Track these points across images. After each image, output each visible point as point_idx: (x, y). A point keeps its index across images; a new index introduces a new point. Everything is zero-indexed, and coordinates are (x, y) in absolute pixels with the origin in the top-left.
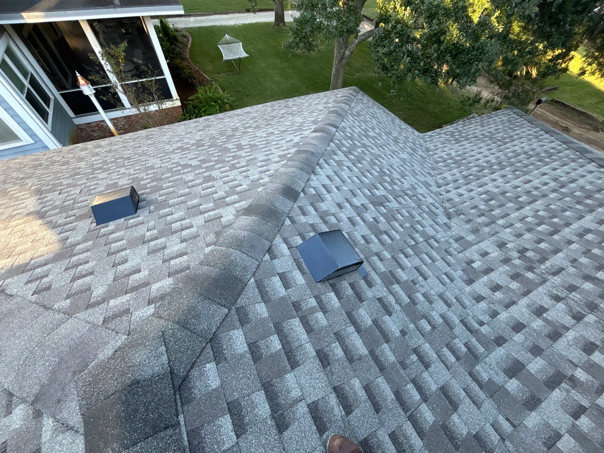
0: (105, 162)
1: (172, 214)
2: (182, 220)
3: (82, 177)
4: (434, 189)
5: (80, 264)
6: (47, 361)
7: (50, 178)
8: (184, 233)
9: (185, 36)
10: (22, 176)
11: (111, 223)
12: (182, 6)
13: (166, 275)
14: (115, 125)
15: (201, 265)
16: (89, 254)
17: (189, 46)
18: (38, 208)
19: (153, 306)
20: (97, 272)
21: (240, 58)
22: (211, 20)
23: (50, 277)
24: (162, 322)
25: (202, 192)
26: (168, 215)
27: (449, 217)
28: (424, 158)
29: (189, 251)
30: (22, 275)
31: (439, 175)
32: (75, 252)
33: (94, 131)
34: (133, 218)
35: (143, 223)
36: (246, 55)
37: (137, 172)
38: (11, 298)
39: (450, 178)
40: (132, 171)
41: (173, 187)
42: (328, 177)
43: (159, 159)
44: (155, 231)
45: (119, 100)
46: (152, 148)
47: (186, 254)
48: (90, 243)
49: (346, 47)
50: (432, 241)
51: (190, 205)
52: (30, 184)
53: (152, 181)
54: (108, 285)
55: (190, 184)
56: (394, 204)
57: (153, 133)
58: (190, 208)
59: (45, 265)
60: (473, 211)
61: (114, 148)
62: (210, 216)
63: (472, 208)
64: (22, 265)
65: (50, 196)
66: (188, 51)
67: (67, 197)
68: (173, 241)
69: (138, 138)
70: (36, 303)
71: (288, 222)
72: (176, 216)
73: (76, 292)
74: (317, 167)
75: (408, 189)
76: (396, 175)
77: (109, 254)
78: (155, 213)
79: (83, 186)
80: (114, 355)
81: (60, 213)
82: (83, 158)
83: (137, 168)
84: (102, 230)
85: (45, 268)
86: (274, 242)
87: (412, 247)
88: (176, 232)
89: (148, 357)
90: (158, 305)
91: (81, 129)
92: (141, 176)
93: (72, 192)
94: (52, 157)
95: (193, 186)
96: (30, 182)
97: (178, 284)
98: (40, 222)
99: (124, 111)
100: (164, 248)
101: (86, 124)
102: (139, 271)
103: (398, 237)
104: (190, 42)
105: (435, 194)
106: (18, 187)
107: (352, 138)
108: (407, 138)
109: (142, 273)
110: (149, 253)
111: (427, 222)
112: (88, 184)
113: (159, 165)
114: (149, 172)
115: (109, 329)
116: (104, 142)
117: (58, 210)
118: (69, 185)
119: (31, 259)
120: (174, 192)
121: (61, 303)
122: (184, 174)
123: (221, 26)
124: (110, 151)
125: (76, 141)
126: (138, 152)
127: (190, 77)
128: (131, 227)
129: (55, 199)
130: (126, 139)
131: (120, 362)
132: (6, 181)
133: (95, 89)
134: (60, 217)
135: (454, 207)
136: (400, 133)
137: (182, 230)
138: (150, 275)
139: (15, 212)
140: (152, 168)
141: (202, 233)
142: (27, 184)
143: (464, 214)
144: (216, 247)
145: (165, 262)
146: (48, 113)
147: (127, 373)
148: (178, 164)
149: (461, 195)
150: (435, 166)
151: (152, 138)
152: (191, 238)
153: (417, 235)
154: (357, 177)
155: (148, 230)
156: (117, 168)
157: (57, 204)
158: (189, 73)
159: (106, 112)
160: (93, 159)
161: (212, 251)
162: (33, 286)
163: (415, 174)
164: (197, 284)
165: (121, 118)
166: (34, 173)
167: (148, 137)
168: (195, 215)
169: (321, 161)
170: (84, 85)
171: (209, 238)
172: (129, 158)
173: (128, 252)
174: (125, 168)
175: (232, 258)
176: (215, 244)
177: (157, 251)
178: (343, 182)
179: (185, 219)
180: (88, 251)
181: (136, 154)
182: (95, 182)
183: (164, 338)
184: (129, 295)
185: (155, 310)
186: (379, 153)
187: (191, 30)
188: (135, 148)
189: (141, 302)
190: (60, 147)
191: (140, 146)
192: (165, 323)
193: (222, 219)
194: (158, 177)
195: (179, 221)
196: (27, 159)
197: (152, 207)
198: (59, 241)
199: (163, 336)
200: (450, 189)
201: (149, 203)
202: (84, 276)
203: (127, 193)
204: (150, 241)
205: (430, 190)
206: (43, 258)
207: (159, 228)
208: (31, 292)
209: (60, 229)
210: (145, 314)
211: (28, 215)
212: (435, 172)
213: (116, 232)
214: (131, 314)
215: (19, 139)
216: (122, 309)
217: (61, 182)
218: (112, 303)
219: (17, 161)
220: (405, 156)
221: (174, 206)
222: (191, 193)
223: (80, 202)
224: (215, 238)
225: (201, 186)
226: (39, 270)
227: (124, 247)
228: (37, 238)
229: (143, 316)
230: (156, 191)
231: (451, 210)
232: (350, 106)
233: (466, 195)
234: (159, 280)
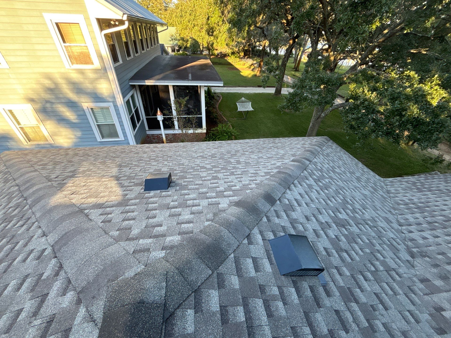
0: (157, 157)
1: (189, 195)
2: (194, 200)
3: (143, 162)
4: (396, 226)
5: (130, 212)
6: (97, 266)
7: (127, 159)
8: (194, 208)
9: (219, 97)
10: (114, 156)
11: (152, 192)
12: (223, 82)
13: (177, 233)
14: (166, 137)
15: (201, 232)
16: (135, 207)
17: (220, 101)
18: (117, 174)
19: (164, 251)
20: (137, 219)
21: (248, 111)
22: (235, 90)
23: (113, 215)
24: (168, 264)
25: (210, 185)
26: (187, 195)
27: (413, 255)
28: (384, 198)
29: (195, 221)
30: (99, 209)
31: (400, 215)
32: (129, 204)
33: (154, 139)
34: (165, 192)
35: (170, 196)
36: (253, 110)
37: (174, 165)
38: (90, 221)
39: (412, 220)
40: (171, 164)
41: (193, 178)
42: (300, 194)
43: (188, 160)
44: (176, 203)
45: (173, 124)
46: (185, 153)
47: (192, 222)
48: (138, 201)
49: (322, 112)
50: (393, 273)
51: (201, 191)
52: (117, 161)
53: (181, 172)
54: (141, 229)
55: (203, 178)
56: (355, 229)
57: (188, 145)
58: (200, 194)
59: (112, 207)
60: (440, 257)
61: (164, 149)
62: (212, 201)
63: (439, 254)
64: (101, 204)
65: (124, 169)
66: (218, 104)
67: (133, 171)
68: (186, 212)
69: (178, 146)
70: (101, 228)
71: (265, 219)
72: (191, 196)
73: (123, 228)
74: (292, 185)
75: (369, 220)
77: (146, 210)
78: (179, 192)
79: (143, 167)
80: (135, 277)
81: (127, 179)
82: (146, 152)
83: (174, 163)
84: (146, 195)
85: (112, 209)
86: (253, 232)
87: (371, 272)
88: (189, 206)
89: (154, 287)
90: (168, 251)
91: (149, 137)
92: (175, 168)
93: (136, 169)
94: (131, 149)
95: (205, 180)
96: (117, 159)
97: (183, 241)
98: (116, 182)
99: (174, 131)
100: (180, 215)
101: (152, 135)
102: (161, 225)
103: (358, 258)
104: (221, 100)
105: (397, 231)
106: (111, 161)
107: (321, 171)
108: (368, 179)
109: (163, 227)
110: (169, 216)
111: (389, 254)
112: (145, 167)
113: (187, 164)
114: (181, 167)
115: (136, 258)
116: (159, 145)
117: (126, 178)
118: (135, 165)
119: (106, 202)
120: (193, 181)
121: (114, 232)
122: (201, 172)
123: (241, 93)
124: (161, 151)
125: (144, 142)
126: (176, 154)
127: (216, 118)
128: (163, 197)
129: (127, 171)
130: (171, 146)
131: (137, 283)
132: (106, 157)
134: (126, 182)
135: (418, 248)
136: (362, 175)
137: (193, 206)
138: (167, 230)
139: (106, 174)
140: (183, 164)
141: (205, 212)
142: (116, 160)
143: (428, 257)
144: (212, 223)
145: (178, 224)
146: (137, 126)
147: (139, 293)
148: (198, 165)
149: (424, 238)
150: (396, 206)
151: (186, 148)
152: (197, 213)
153: (377, 263)
154: (323, 199)
155: (172, 201)
156: (163, 161)
157: (127, 174)
158: (216, 115)
159: (164, 130)
160: (152, 153)
161: (209, 225)
162: (103, 217)
163: (375, 209)
164: (196, 245)
165: (170, 134)
166: (120, 156)
167: (184, 147)
168: (203, 198)
169: (296, 182)
170: (159, 115)
171: (209, 216)
172: (171, 157)
173: (157, 211)
174: (167, 162)
175: (222, 234)
176: (212, 221)
177: (175, 216)
178: (312, 201)
179: (196, 199)
180: (135, 205)
181: (175, 155)
182: (149, 166)
183: (167, 277)
184: (152, 239)
185: (165, 255)
186: (343, 185)
187: (222, 94)
188: (175, 151)
189: (158, 247)
190: (135, 144)
191: (178, 151)
192: (170, 266)
193: (219, 205)
194: (185, 170)
195: (192, 200)
196: (119, 148)
197: (178, 188)
198: (122, 195)
199: (166, 275)
200: (412, 230)
201: (177, 185)
202: (130, 220)
203: (166, 176)
204: (172, 209)
205: (390, 226)
206: (112, 203)
207: (179, 201)
208: (101, 221)
209: (125, 188)
210: (158, 256)
211: (112, 177)
212: (396, 211)
213: (153, 198)
214: (151, 252)
215: (119, 137)
216: (145, 248)
217: (132, 163)
218: (141, 241)
219: (114, 148)
220: (366, 193)
221: (191, 190)
222: (202, 184)
223: (139, 176)
224: (213, 216)
225: (210, 181)
226: (108, 209)
227: (156, 208)
228: (112, 191)
229: (157, 257)
230: (182, 179)
231: (415, 250)
232: (321, 148)
233: (431, 240)
234: (172, 235)
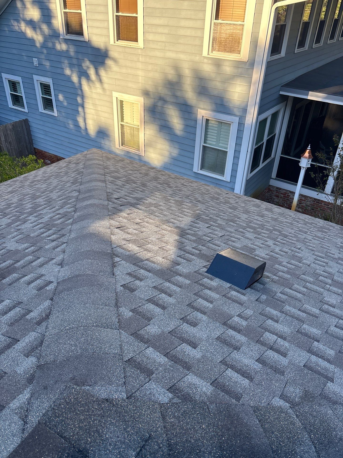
0: (262, 226)
1: (277, 321)
2: (281, 337)
3: (233, 226)
5: (165, 293)
7: (214, 212)
8: (270, 353)
10: (200, 199)
11: (217, 280)
13: (211, 379)
14: (300, 201)
15: (254, 411)
16: (178, 289)
18: (186, 227)
19: (170, 395)
20: (168, 311)
23: (142, 283)
24: (160, 424)
25: (333, 328)
26: (272, 319)
29: (256, 380)
30: (132, 265)
32: (173, 279)
33: (277, 196)
34: (238, 292)
35: (242, 305)
37: (282, 253)
38: (112, 276)
40: (277, 249)
41: (304, 295)
43: (315, 257)
44: (244, 323)
45: (325, 183)
46: (316, 242)
47: (251, 379)
48: (188, 282)
51: (304, 329)
52: (199, 208)
53: (288, 273)
54: (163, 332)
55: (326, 306)
57: (331, 228)
58: (301, 333)
59: (149, 271)
61: (281, 219)
62: (317, 365)
64: (139, 258)
65: (201, 225)
67: (210, 233)
68: (252, 350)
69: (311, 224)
70: (116, 293)
72: (279, 327)
73: (141, 312)
77: (189, 305)
78: (261, 305)
79: (228, 233)
80: (103, 402)
81: (194, 241)
82: (249, 212)
83: (285, 249)
84: (206, 280)
85: (146, 273)
88: (263, 344)
89: (116, 445)
90: (175, 400)
91: (269, 190)
92: (281, 259)
93: (216, 232)
94: (229, 198)
95: (327, 312)
96: (200, 206)
97: (211, 403)
98: (177, 238)
99: (320, 194)
100: (237, 348)
101: (277, 188)
102: (194, 346)
106: (190, 205)
109: (195, 351)
110: (218, 338)
112: (233, 234)
113: (309, 263)
114: (293, 262)
115: (125, 372)
116: (277, 209)
117: (194, 238)
118: (220, 226)
119: (147, 260)
120: (300, 301)
121: (126, 310)
122: (328, 290)
124: (276, 220)
125: (257, 196)
126: (299, 236)
128: (229, 298)
129: (201, 229)
130: (299, 218)
131: (99, 415)
132: (189, 196)
133: (311, 165)
134: (191, 244)
137: (271, 348)
138: (199, 360)
139: (172, 220)
140: (300, 260)
141: (289, 375)
142: (197, 207)
144: (290, 411)
145: (223, 364)
146: (259, 166)
147: (90, 434)
148: (331, 276)
151: (326, 233)
152: (271, 367)
155: (239, 316)
156: (268, 237)
157: (199, 233)
159: (302, 187)
160: (256, 217)
161: (281, 410)
162: (129, 279)
164: (229, 429)
165: (311, 198)
166: (208, 202)
167: (321, 229)
168: (300, 346)
170: (306, 158)
171: (292, 389)
172: (286, 236)
173: (205, 318)
174: (274, 242)
176: (293, 405)
177: (227, 345)
179: (285, 339)
180: (180, 287)
181: (296, 236)
182: (239, 237)
183: (144, 445)
184: (167, 359)
185: (167, 404)
188: (300, 231)
189: (167, 379)
190: (242, 194)
191: (306, 233)
192: (162, 429)
193: (329, 384)
194: (297, 273)
195: (276, 335)
196: (213, 189)
197: (264, 297)
198: (173, 262)
199: (146, 441)
201: (265, 291)
202: (157, 305)
203: (255, 266)
204: (230, 328)
206: (153, 264)
207: (250, 323)
208: (123, 283)
209: (182, 253)
210: (157, 395)
211: (177, 227)
213: (213, 291)
214: (150, 380)
215: (224, 174)
216: (149, 366)
217: (217, 220)
218: (150, 351)
219: (208, 188)
221: (286, 314)
222: (317, 317)
223: (213, 244)
224: (301, 398)
225: (337, 320)
226: (142, 271)
227: (206, 310)
228: (164, 248)
229: (154, 395)
230: (282, 285)
234: (200, 376)
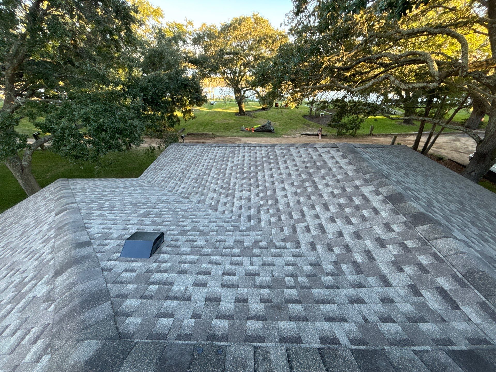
4: (170, 194)
27: (188, 198)
28: (151, 186)
31: (166, 188)
39: (173, 185)
42: (100, 224)
49: (20, 160)
50: (189, 210)
56: (155, 211)
63: (193, 188)
74: (86, 225)
75: (157, 201)
76: (143, 201)
87: (182, 218)
103: (171, 219)
105: (172, 195)
107: (94, 202)
111: (180, 206)
143: (192, 193)
149: (184, 188)
150: (161, 185)
153: (180, 213)
163: (154, 195)
178: (114, 220)
200: (177, 189)
205: (168, 196)
212: (163, 188)
231: (186, 195)
232: (70, 189)
233: (186, 186)
